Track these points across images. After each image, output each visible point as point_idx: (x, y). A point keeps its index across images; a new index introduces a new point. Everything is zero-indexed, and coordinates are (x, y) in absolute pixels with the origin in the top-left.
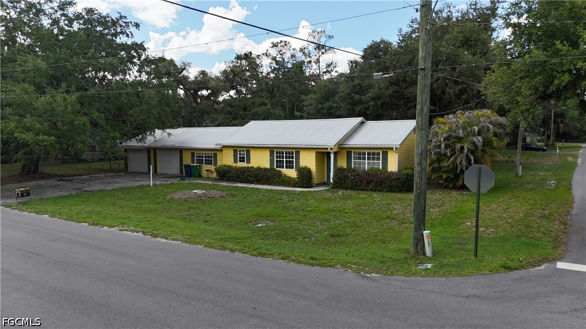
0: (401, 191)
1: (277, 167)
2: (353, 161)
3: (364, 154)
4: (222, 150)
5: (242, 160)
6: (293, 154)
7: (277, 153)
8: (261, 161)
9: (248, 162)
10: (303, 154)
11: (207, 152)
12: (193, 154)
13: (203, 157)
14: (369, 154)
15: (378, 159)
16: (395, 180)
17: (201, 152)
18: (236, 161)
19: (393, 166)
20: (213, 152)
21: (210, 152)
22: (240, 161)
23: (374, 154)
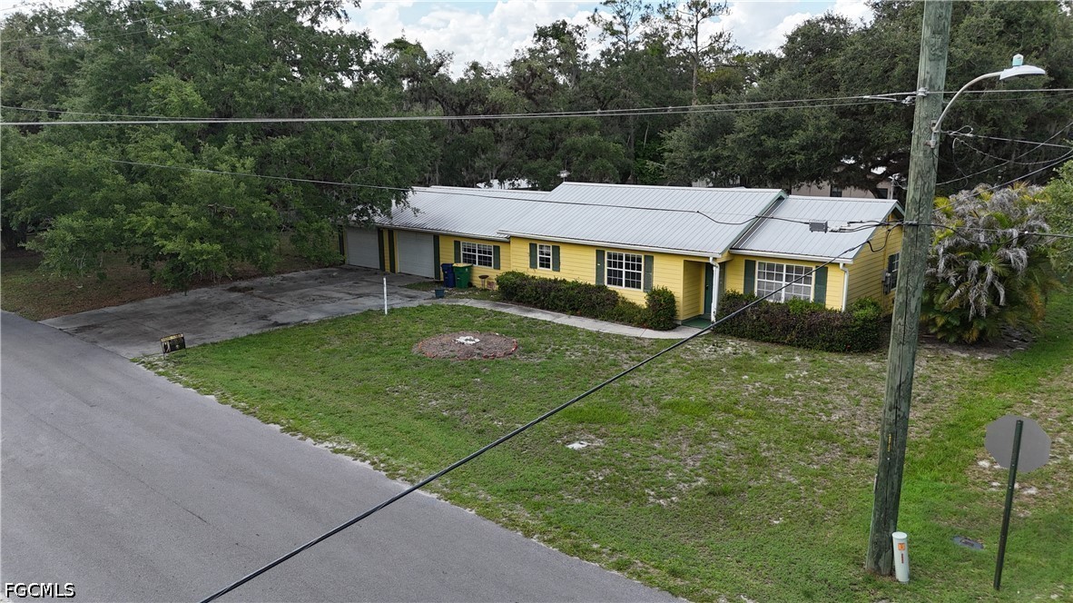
0: (850, 349)
1: (609, 283)
2: (757, 280)
3: (780, 268)
4: (509, 243)
5: (545, 263)
6: (639, 260)
7: (609, 256)
8: (579, 269)
9: (557, 268)
10: (658, 263)
11: (482, 243)
12: (457, 244)
13: (474, 251)
14: (789, 269)
15: (808, 280)
16: (838, 328)
17: (472, 242)
18: (533, 265)
19: (836, 298)
20: (492, 244)
21: (488, 244)
22: (542, 265)
23: (799, 270)
